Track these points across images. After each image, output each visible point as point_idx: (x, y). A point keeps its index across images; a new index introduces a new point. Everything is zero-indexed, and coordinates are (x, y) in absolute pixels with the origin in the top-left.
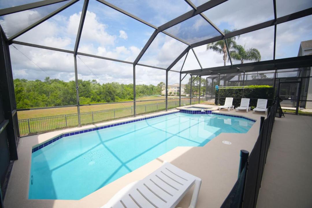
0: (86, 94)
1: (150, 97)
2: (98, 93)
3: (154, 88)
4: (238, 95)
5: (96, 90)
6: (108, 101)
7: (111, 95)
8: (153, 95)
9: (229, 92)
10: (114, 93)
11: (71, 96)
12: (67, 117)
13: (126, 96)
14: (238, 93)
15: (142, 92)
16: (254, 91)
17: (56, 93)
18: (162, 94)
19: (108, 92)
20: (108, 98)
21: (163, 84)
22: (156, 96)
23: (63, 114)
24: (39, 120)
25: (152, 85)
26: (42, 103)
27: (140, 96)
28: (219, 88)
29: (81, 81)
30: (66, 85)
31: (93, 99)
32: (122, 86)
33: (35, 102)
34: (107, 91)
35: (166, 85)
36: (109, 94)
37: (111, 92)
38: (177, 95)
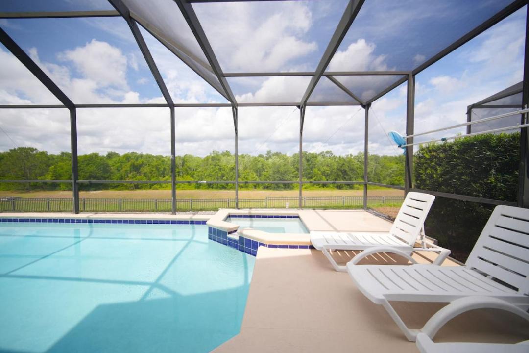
0: (310, 173)
2: (327, 172)
5: (325, 168)
6: (340, 186)
7: (345, 176)
10: (352, 173)
19: (341, 171)
20: (340, 183)
30: (286, 160)
32: (376, 160)
34: (339, 169)
36: (342, 175)
37: (345, 171)
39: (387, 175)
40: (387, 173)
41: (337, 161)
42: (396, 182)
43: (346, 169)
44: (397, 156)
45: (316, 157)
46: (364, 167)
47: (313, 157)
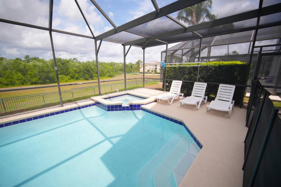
0: (66, 72)
1: (129, 74)
2: (77, 71)
3: (133, 66)
4: (192, 77)
5: (75, 68)
6: (86, 78)
7: (89, 73)
8: (132, 73)
9: (180, 72)
10: (92, 71)
11: (46, 75)
12: (44, 96)
13: (106, 74)
14: (192, 73)
15: (121, 70)
16: (215, 70)
17: (32, 72)
18: (140, 72)
20: (86, 76)
21: (140, 62)
22: (135, 73)
23: (40, 93)
24: (20, 98)
25: (131, 63)
26: (17, 82)
27: (119, 73)
28: (166, 65)
29: (60, 60)
30: (45, 63)
31: (72, 77)
32: (102, 64)
33: (10, 81)
34: (85, 69)
35: (143, 63)
36: (87, 72)
37: (89, 70)
38: (154, 72)
39: (107, 72)
40: (107, 71)
41: (82, 65)
42: (112, 75)
43: (89, 69)
44: (110, 62)
45: (68, 62)
46: (96, 68)
47: (66, 62)
